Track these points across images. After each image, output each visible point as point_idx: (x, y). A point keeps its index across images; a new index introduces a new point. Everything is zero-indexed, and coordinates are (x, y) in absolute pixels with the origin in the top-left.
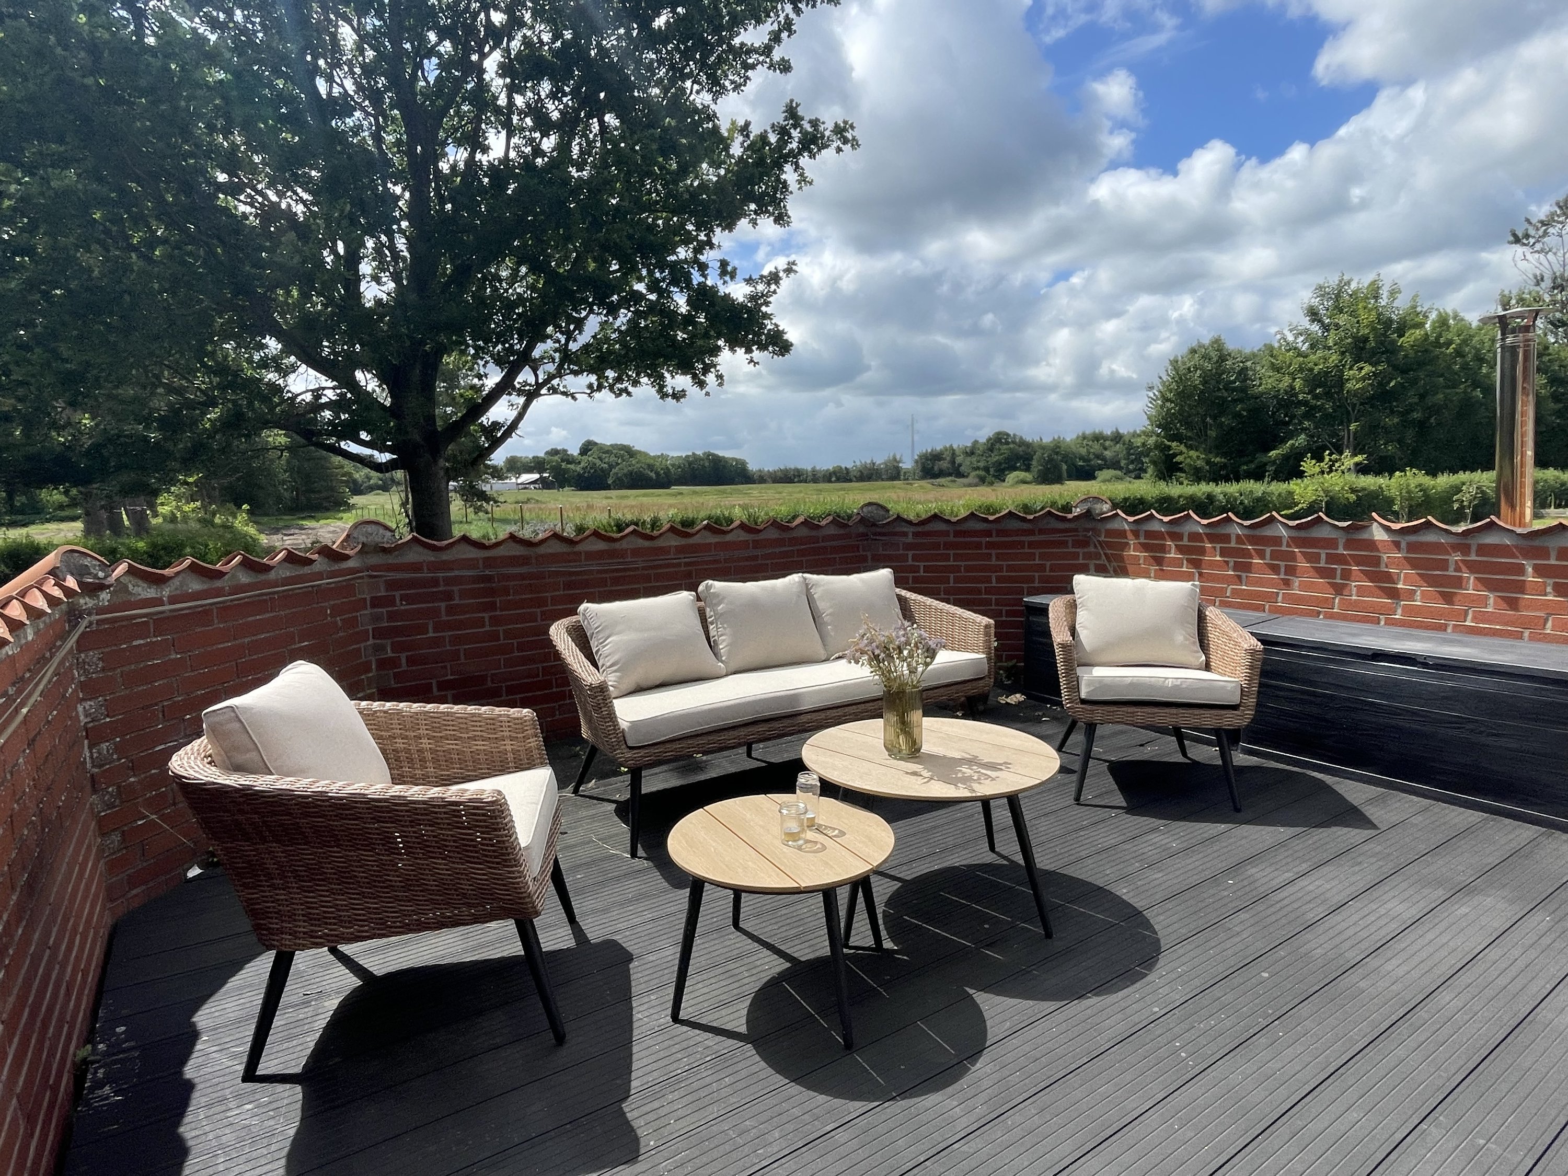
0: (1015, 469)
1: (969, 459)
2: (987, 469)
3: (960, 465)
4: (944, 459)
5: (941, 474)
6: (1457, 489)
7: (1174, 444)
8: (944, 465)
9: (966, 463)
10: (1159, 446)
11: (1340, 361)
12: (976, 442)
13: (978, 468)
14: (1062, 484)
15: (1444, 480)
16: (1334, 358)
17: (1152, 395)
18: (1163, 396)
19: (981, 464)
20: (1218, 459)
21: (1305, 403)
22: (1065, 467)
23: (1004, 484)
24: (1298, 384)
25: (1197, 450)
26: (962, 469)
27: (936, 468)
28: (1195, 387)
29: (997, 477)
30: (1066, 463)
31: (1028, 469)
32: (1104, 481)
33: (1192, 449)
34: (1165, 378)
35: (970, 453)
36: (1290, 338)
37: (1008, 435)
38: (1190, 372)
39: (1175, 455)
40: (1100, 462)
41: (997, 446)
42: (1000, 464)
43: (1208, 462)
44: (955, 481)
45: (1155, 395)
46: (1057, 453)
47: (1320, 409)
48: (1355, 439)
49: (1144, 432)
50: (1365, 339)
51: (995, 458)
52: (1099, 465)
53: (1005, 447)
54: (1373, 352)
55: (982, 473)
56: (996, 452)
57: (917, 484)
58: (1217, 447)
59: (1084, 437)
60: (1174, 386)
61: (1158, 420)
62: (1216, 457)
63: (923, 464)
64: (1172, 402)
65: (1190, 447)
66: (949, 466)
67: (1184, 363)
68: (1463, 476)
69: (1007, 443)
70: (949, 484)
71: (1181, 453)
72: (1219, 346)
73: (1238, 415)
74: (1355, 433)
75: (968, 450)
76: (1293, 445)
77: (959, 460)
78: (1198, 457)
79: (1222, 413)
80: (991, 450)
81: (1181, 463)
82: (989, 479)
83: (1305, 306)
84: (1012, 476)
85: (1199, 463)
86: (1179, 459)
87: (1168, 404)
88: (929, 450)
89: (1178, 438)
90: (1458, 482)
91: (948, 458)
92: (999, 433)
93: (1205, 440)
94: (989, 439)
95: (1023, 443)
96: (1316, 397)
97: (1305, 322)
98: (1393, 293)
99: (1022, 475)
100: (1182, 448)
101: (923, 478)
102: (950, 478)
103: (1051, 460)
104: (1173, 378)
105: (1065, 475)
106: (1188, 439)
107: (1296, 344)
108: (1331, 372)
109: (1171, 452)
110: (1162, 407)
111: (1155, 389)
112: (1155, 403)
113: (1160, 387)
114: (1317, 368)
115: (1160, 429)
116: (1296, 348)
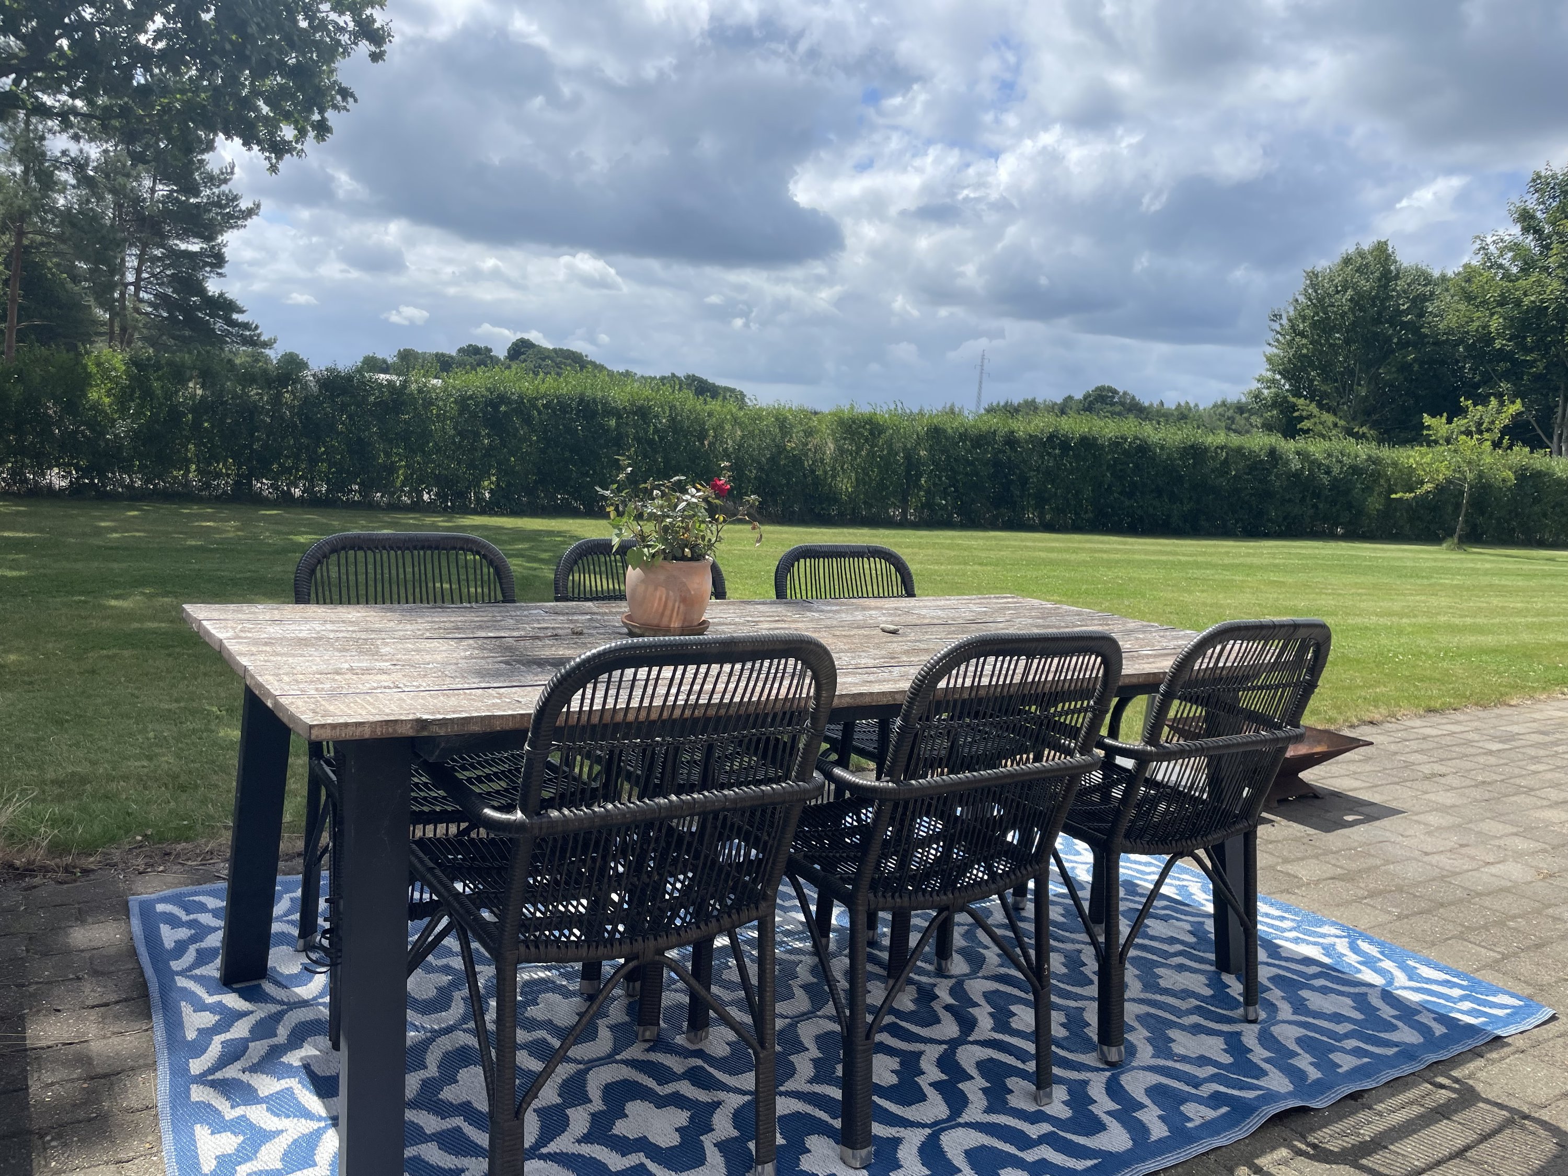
7: (1302, 402)
10: (1277, 403)
12: (1071, 396)
17: (1279, 329)
18: (1292, 327)
21: (1508, 355)
25: (1335, 414)
28: (1342, 315)
33: (1328, 411)
34: (1302, 299)
36: (1494, 252)
37: (1115, 392)
38: (1338, 292)
45: (1282, 326)
58: (1367, 413)
60: (1309, 311)
61: (1283, 364)
64: (1303, 336)
65: (1327, 409)
67: (1331, 279)
69: (1112, 402)
72: (1384, 256)
79: (1380, 361)
87: (1298, 339)
89: (1310, 394)
92: (1100, 389)
93: (1349, 401)
94: (1086, 396)
96: (1521, 345)
97: (1515, 232)
104: (1311, 301)
106: (1324, 395)
107: (1500, 261)
108: (1547, 308)
109: (1296, 414)
110: (1290, 344)
111: (1284, 316)
112: (1281, 338)
113: (1292, 313)
114: (1526, 301)
115: (1284, 377)
116: (1501, 266)
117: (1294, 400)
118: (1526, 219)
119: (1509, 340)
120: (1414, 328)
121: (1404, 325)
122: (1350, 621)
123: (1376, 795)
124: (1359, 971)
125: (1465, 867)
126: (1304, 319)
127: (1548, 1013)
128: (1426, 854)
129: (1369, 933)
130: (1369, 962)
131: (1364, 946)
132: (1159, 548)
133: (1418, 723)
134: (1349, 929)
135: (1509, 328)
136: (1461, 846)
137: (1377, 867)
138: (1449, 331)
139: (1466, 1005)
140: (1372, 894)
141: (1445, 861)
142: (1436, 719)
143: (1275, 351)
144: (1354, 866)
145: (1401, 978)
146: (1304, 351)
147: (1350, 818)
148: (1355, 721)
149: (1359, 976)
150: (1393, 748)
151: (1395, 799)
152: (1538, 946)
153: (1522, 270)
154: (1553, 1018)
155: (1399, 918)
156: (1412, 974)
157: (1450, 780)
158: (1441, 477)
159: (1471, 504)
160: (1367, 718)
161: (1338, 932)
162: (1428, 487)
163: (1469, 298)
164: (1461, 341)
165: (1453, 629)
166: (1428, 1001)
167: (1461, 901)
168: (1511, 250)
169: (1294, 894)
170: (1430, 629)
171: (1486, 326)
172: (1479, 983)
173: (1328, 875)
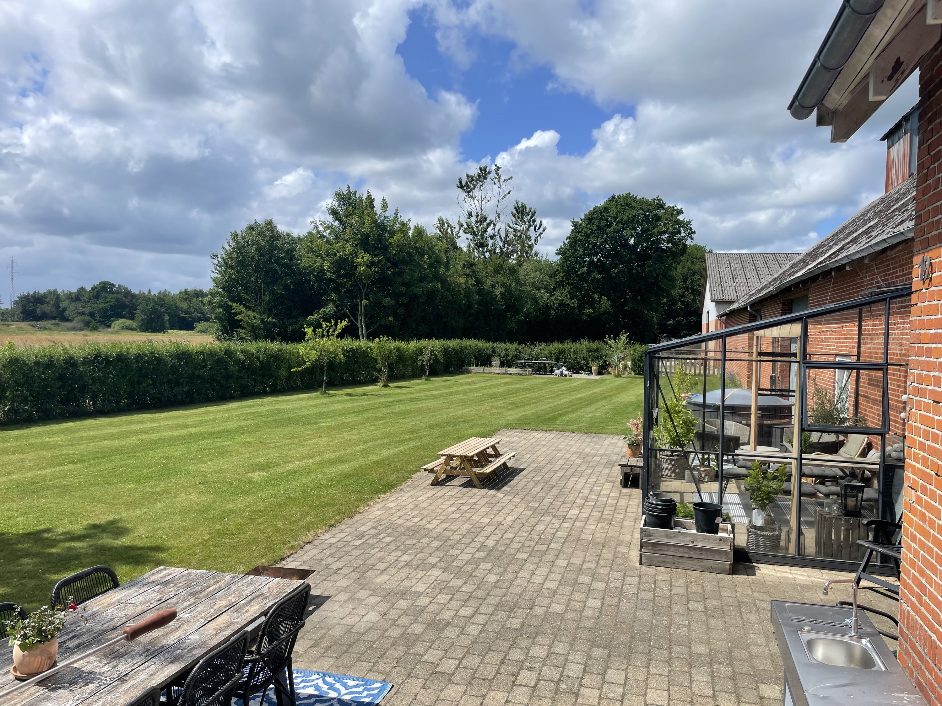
0: (122, 317)
1: (73, 304)
2: (92, 315)
3: (64, 310)
4: (47, 303)
5: (44, 317)
6: (420, 351)
7: (235, 305)
8: (47, 308)
9: (71, 309)
10: (222, 305)
11: (353, 250)
12: (82, 289)
13: (83, 314)
14: (164, 332)
15: (414, 344)
16: (349, 247)
17: (217, 263)
18: (225, 263)
19: (87, 310)
20: (270, 319)
21: (333, 281)
22: (167, 317)
23: (110, 330)
24: (326, 265)
25: (254, 311)
26: (67, 313)
27: (38, 311)
28: (253, 257)
29: (102, 323)
30: (169, 314)
31: (132, 318)
32: (202, 332)
33: (250, 309)
34: (227, 248)
35: (76, 298)
36: (321, 229)
37: (113, 285)
38: (248, 245)
39: (236, 314)
40: (199, 315)
41: (103, 294)
42: (106, 311)
43: (263, 321)
44: (58, 324)
45: (218, 261)
46: (162, 305)
47: (342, 285)
48: (365, 311)
49: (211, 293)
50: (367, 236)
51: (101, 305)
52: (199, 317)
53: (111, 296)
54: (374, 247)
55: (88, 318)
56: (101, 300)
57: (15, 325)
58: (270, 310)
59: (186, 292)
60: (234, 255)
61: (222, 283)
62: (268, 317)
63: (24, 306)
64: (232, 269)
65: (249, 308)
66: (53, 309)
67: (244, 238)
68: (424, 342)
69: (112, 293)
70: (52, 327)
71: (241, 313)
72: (271, 227)
73: (286, 287)
74: (365, 307)
75: (73, 296)
76: (325, 312)
77: (63, 304)
78: (255, 317)
79: (274, 283)
80: (97, 297)
81: (241, 321)
82: (93, 323)
83: (329, 207)
84: (118, 323)
85: (257, 322)
86: (239, 317)
87: (229, 270)
88: (31, 293)
89: (239, 300)
90: (421, 346)
91: (52, 303)
92: (104, 283)
93: (261, 304)
94: (94, 288)
95: (128, 293)
96: (339, 276)
97: (330, 219)
98: (385, 205)
99: (128, 322)
100: (242, 308)
101: (24, 319)
102: (53, 321)
103: (154, 311)
104: (233, 248)
105: (167, 325)
106: (247, 301)
107: (324, 234)
108: (348, 258)
109: (233, 311)
110: (225, 272)
111: (219, 256)
112: (218, 268)
113: (224, 255)
114: (339, 255)
115: (224, 290)
116: (325, 237)
117: (230, 304)
118: (334, 213)
119: (333, 273)
120: (289, 266)
121: (284, 265)
122: (287, 468)
123: (319, 590)
124: (329, 693)
125: (356, 621)
126: (232, 259)
127: (391, 685)
128: (342, 619)
129: (329, 671)
130: (331, 687)
131: (329, 679)
132: (175, 422)
133: (327, 536)
134: (321, 673)
135: (333, 268)
136: (353, 609)
137: (325, 634)
138: (306, 269)
139: (365, 693)
140: (327, 650)
141: (349, 621)
142: (334, 531)
143: (217, 275)
144: (316, 637)
145: (343, 690)
146: (234, 277)
147: (310, 609)
148: (302, 544)
149: (329, 696)
150: (320, 557)
151: (326, 590)
152: (384, 654)
153: (335, 239)
154: (393, 686)
155: (338, 658)
156: (346, 687)
157: (345, 571)
158: (313, 359)
159: (328, 368)
160: (307, 541)
161: (318, 676)
162: (308, 364)
163: (312, 251)
164: (311, 273)
165: (333, 462)
166: (353, 698)
167: (357, 640)
168: (329, 228)
169: (298, 662)
170: (321, 464)
171: (322, 266)
172: (368, 680)
173: (309, 646)
